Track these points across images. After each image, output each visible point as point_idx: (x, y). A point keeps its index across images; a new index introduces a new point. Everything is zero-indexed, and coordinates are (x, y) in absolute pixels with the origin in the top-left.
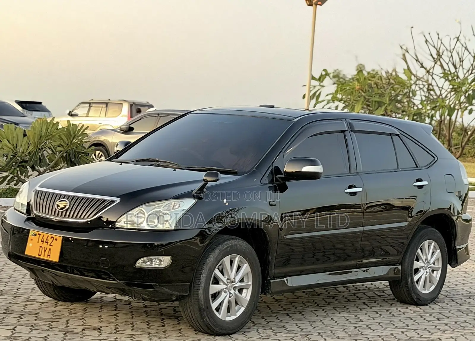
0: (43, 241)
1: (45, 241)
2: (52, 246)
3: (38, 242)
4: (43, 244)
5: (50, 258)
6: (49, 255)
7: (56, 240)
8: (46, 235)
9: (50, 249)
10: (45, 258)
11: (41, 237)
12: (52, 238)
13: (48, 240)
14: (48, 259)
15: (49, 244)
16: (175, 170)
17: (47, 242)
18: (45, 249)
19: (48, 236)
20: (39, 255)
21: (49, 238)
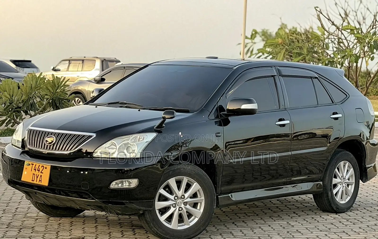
0: (35, 170)
1: (37, 169)
2: (42, 173)
3: (31, 171)
4: (35, 172)
6: (41, 181)
7: (46, 168)
8: (38, 165)
9: (41, 176)
10: (38, 183)
11: (34, 166)
13: (39, 169)
14: (40, 183)
16: (139, 111)
17: (39, 171)
18: (37, 176)
20: (32, 181)
21: (40, 167)
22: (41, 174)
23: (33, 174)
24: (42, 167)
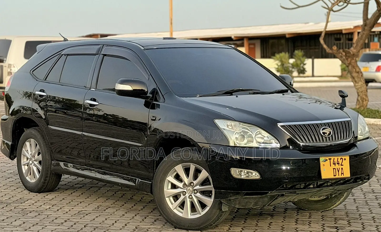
0: (335, 164)
1: (336, 163)
2: (343, 165)
3: (331, 166)
4: (335, 166)
5: (344, 175)
6: (343, 174)
7: (345, 159)
8: (336, 158)
9: (342, 169)
10: (340, 176)
11: (332, 161)
12: (342, 159)
13: (339, 162)
14: (342, 176)
15: (340, 164)
17: (339, 164)
18: (338, 170)
19: (338, 158)
20: (334, 176)
21: (339, 160)
22: (342, 167)
23: (334, 169)
24: (341, 160)
